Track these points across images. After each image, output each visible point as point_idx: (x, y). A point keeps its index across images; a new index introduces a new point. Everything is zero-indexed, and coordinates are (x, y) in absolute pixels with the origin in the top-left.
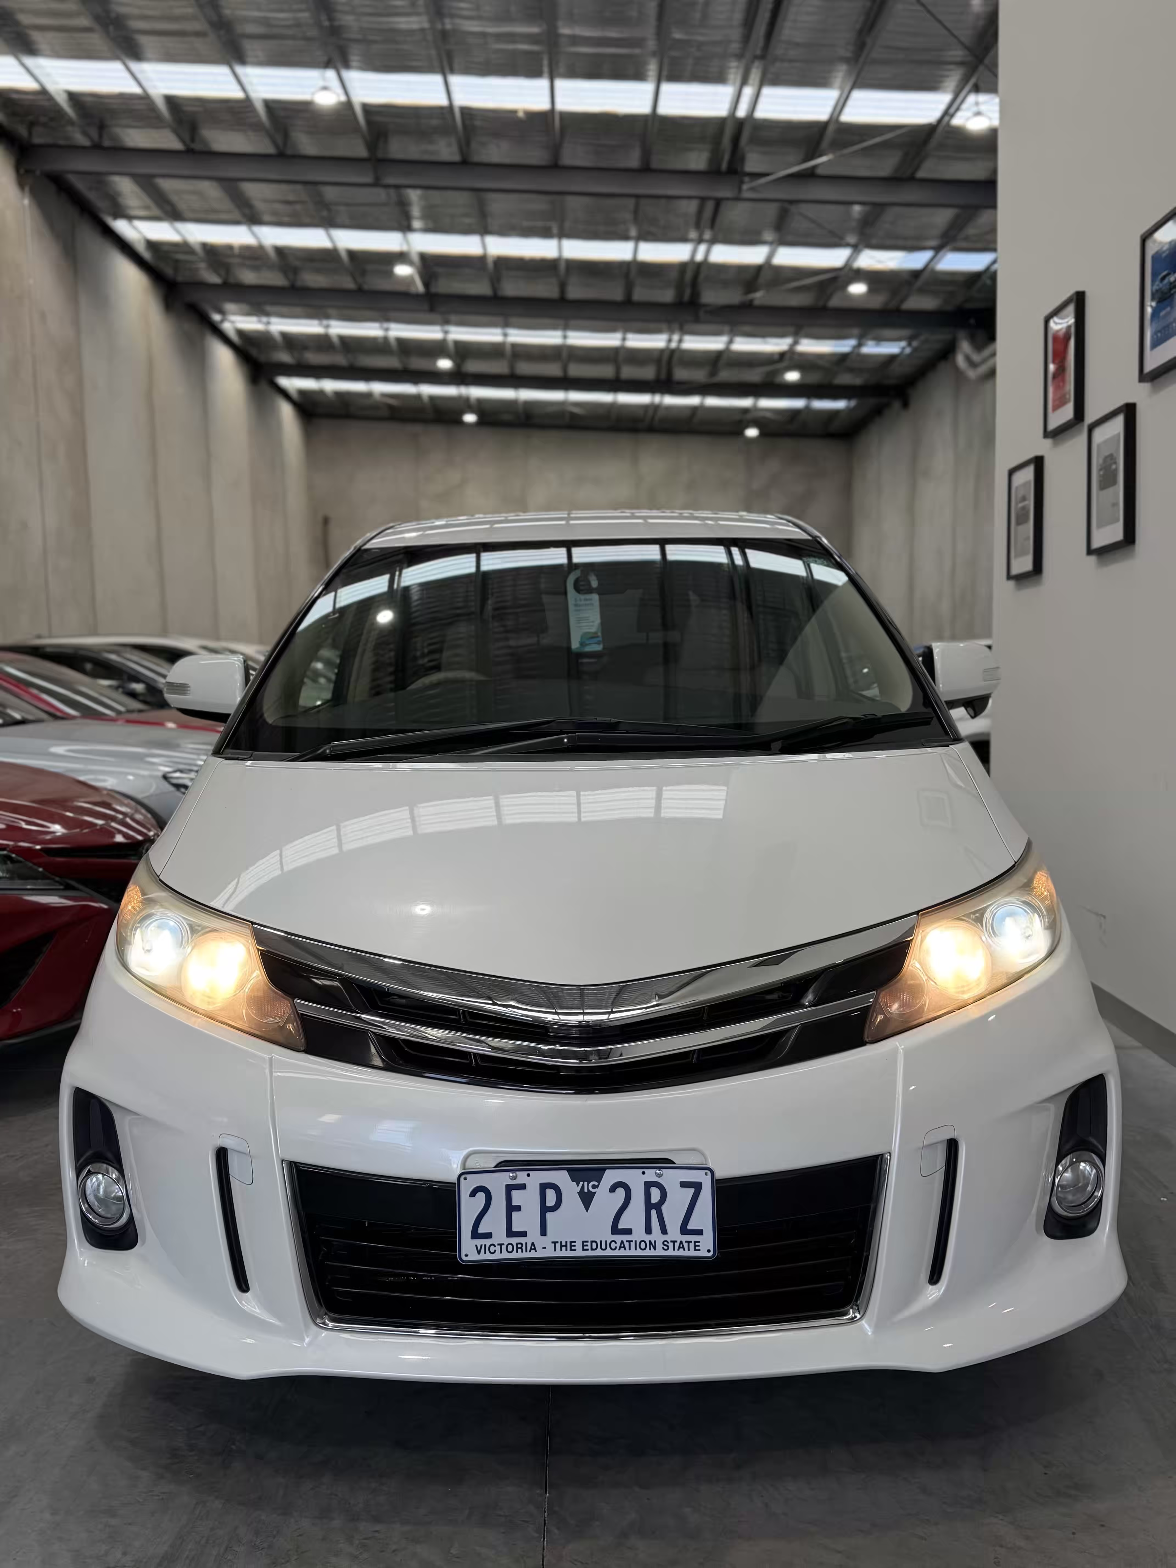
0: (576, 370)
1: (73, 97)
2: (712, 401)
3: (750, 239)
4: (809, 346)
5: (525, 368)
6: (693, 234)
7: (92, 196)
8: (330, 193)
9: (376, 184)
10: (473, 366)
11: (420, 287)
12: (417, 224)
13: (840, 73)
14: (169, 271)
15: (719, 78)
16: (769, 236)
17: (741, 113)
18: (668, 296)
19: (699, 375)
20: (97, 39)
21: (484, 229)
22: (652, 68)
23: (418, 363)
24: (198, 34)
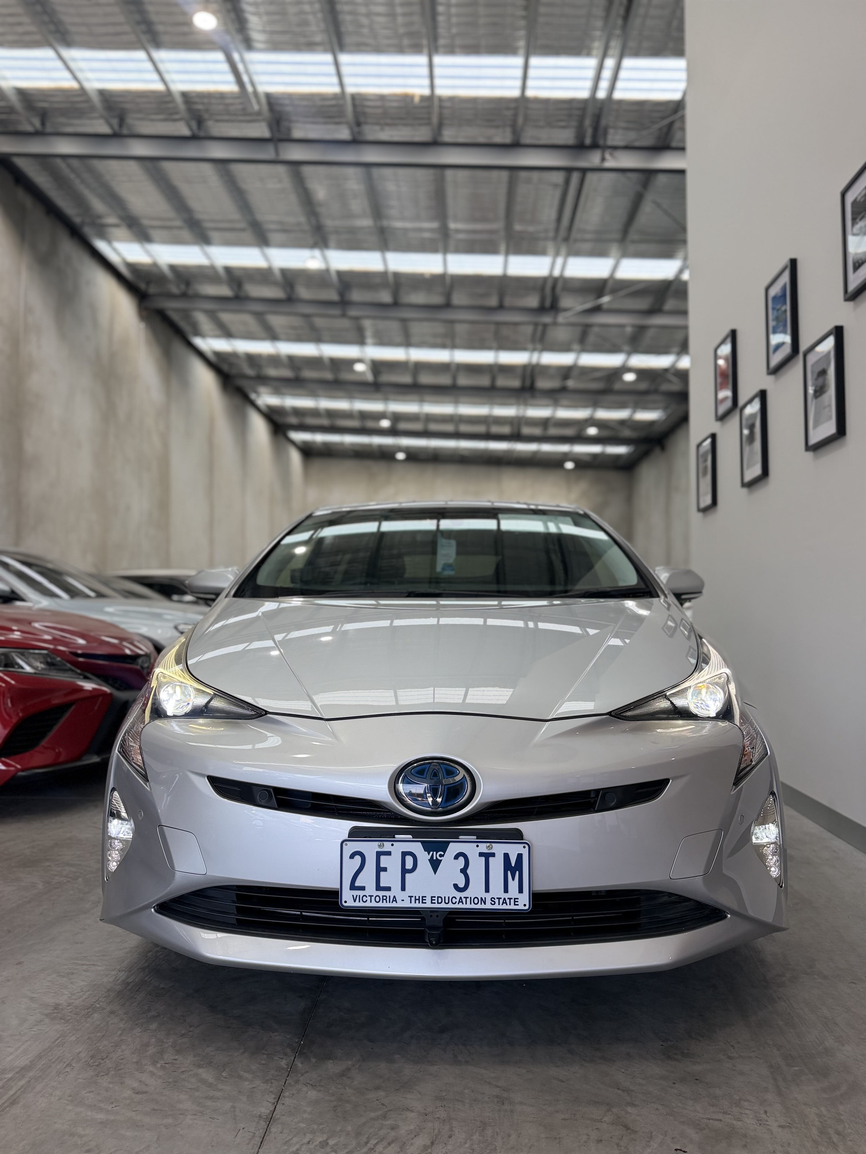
0: (464, 428)
1: (173, 268)
2: (547, 448)
3: (565, 348)
4: (602, 414)
5: (433, 427)
6: (530, 346)
7: (183, 324)
8: (319, 322)
9: (344, 315)
10: (403, 426)
11: (370, 377)
12: (369, 340)
13: (615, 249)
14: (225, 368)
15: (542, 252)
16: (576, 346)
17: (556, 273)
18: (516, 383)
19: (537, 431)
20: (186, 234)
21: (407, 343)
22: (503, 247)
23: (370, 424)
24: (243, 230)
